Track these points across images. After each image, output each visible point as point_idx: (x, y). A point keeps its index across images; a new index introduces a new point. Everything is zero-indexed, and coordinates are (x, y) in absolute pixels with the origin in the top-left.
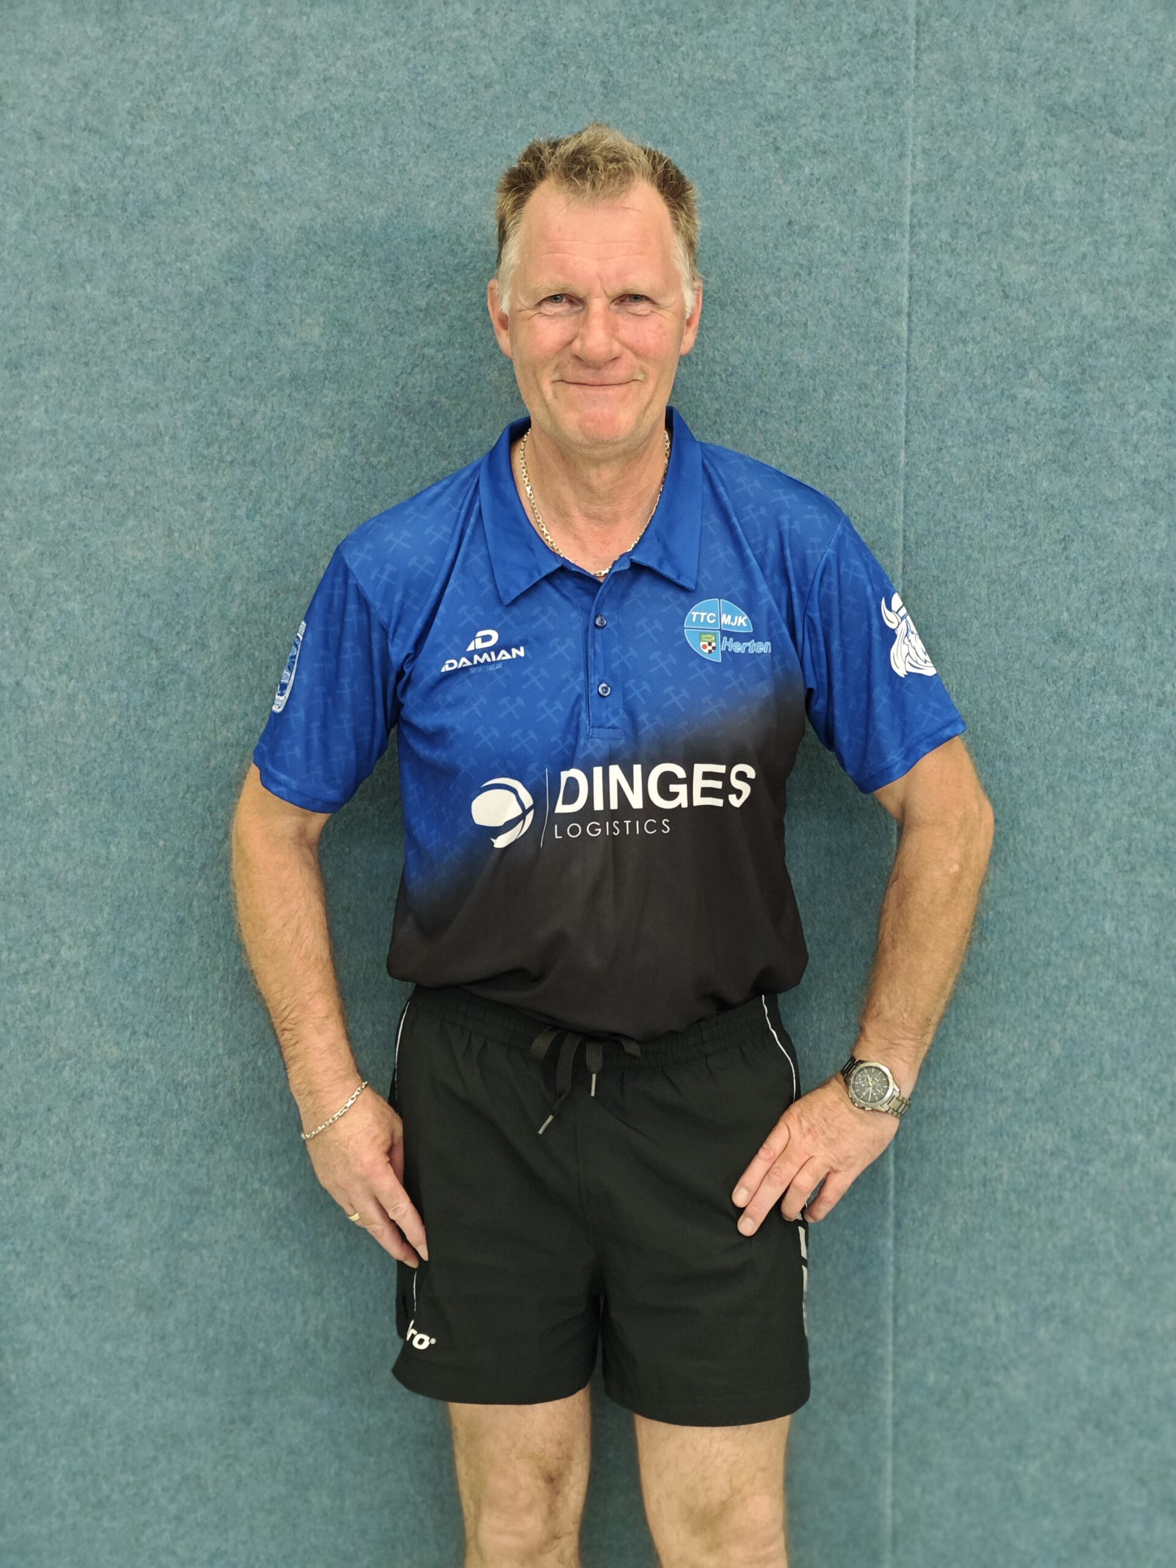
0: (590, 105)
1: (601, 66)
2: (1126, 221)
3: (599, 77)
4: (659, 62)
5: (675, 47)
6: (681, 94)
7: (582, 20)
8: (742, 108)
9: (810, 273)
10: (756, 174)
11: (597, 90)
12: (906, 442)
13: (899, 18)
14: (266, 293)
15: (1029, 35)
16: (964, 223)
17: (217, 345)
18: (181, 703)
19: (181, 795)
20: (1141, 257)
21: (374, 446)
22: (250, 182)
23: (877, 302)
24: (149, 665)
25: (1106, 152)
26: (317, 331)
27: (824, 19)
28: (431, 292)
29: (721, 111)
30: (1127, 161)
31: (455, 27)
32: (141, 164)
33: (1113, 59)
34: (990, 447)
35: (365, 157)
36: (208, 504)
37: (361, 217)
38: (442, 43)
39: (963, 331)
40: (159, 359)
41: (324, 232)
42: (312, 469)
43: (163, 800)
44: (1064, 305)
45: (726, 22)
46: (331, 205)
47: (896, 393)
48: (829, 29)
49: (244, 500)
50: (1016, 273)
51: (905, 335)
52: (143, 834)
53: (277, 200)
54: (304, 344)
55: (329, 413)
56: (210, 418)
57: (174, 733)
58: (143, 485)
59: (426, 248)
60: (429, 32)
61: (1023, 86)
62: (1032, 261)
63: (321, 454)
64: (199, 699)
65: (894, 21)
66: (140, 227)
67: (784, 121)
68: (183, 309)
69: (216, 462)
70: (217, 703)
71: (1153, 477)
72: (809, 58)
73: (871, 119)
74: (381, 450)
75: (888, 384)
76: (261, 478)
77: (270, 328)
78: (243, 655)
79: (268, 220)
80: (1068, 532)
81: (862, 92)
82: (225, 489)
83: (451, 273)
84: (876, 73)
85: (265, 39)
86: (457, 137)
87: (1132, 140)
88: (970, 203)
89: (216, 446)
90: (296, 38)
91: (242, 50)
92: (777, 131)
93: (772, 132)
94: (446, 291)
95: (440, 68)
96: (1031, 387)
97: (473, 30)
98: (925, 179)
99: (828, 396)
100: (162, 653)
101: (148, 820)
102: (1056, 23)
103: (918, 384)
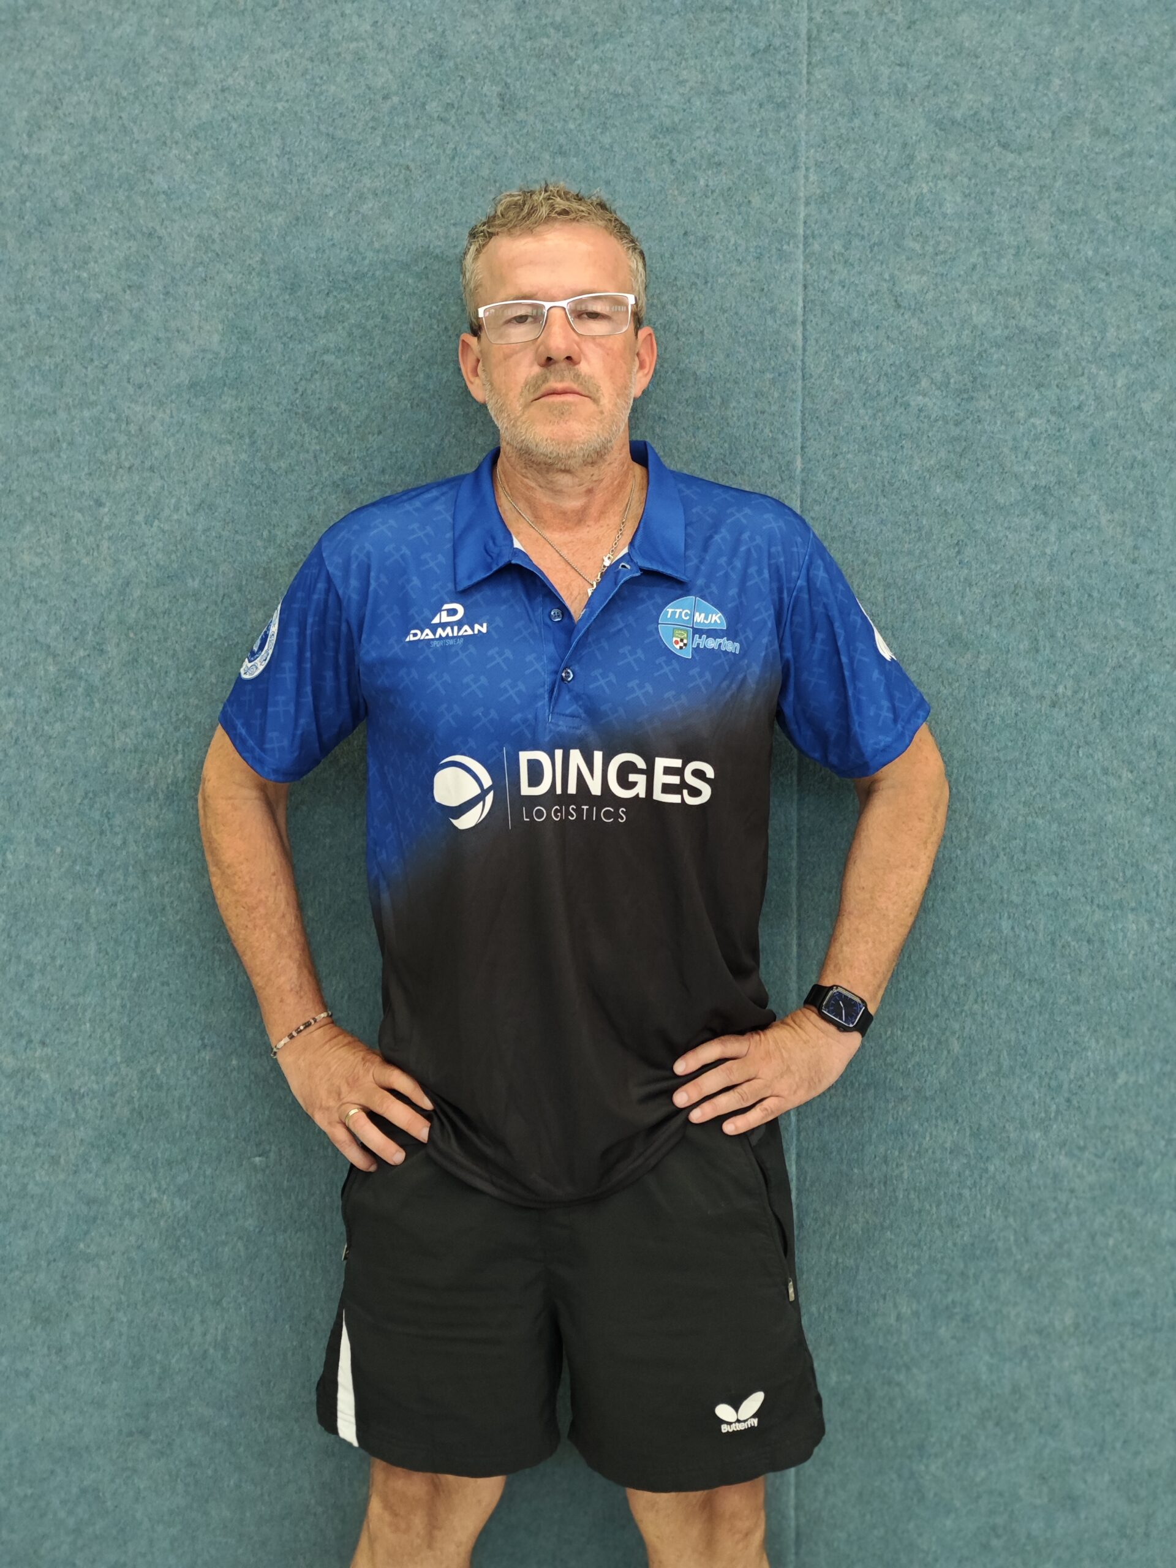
0: (487, 116)
1: (498, 78)
2: (1014, 232)
3: (496, 89)
4: (555, 75)
5: (572, 61)
6: (578, 106)
7: (478, 33)
8: (638, 121)
9: (706, 282)
10: (652, 185)
11: (494, 101)
12: (802, 448)
13: (791, 33)
14: (165, 300)
15: (918, 50)
16: (857, 235)
17: (116, 352)
18: (80, 709)
19: (79, 801)
20: (1030, 269)
21: (274, 451)
22: (148, 190)
23: (772, 311)
24: (46, 671)
25: (995, 166)
26: (216, 338)
27: (717, 34)
28: (330, 300)
29: (617, 123)
30: (1016, 173)
31: (352, 39)
32: (38, 172)
33: (1000, 73)
34: (884, 453)
35: (262, 166)
36: (106, 510)
37: (259, 225)
38: (339, 54)
39: (856, 340)
40: (56, 366)
41: (222, 241)
42: (211, 474)
43: (60, 807)
44: (955, 314)
45: (621, 36)
46: (230, 214)
47: (792, 400)
48: (722, 43)
49: (143, 506)
50: (907, 283)
51: (800, 343)
52: (39, 841)
53: (175, 209)
54: (204, 351)
55: (228, 419)
56: (109, 425)
57: (71, 739)
58: (40, 491)
59: (325, 256)
60: (326, 43)
61: (912, 100)
62: (923, 272)
63: (220, 460)
64: (97, 705)
65: (786, 36)
66: (37, 235)
67: (679, 133)
68: (79, 316)
69: (114, 468)
70: (116, 708)
71: (1043, 483)
72: (703, 72)
73: (764, 132)
74: (281, 455)
75: (784, 391)
76: (159, 484)
77: (169, 335)
78: (141, 660)
79: (166, 228)
80: (962, 537)
81: (755, 106)
82: (123, 495)
83: (351, 282)
84: (769, 88)
85: (163, 49)
86: (356, 147)
87: (1020, 154)
88: (862, 215)
89: (114, 451)
90: (193, 49)
91: (139, 60)
92: (672, 144)
93: (668, 145)
94: (346, 299)
95: (338, 79)
96: (924, 395)
97: (370, 42)
98: (818, 191)
99: (724, 403)
100: (60, 659)
101: (45, 827)
102: (945, 39)
103: (813, 392)
